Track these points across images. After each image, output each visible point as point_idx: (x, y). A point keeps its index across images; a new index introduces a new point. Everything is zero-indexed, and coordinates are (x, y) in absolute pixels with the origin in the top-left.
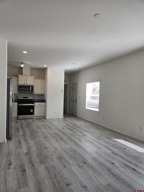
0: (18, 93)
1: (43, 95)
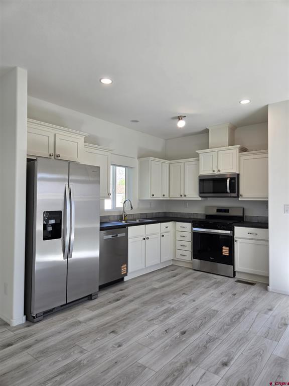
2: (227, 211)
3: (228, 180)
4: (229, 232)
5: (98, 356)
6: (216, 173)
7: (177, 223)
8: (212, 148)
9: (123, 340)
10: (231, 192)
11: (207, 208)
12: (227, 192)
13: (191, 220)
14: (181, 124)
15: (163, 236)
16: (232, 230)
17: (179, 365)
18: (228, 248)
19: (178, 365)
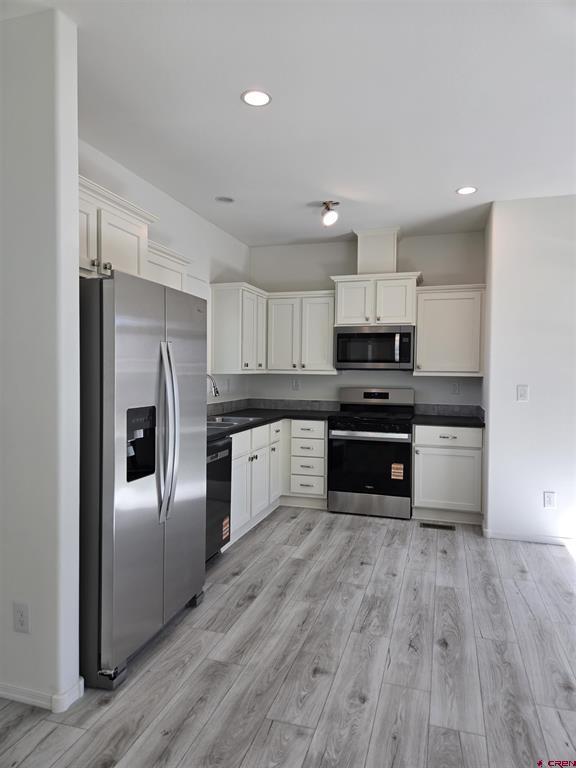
0: (335, 373)
1: (476, 383)
2: (385, 396)
3: (397, 338)
4: (405, 436)
5: (345, 733)
6: (372, 323)
7: (293, 421)
8: (361, 274)
9: (356, 683)
10: (401, 361)
11: (342, 390)
12: (393, 361)
13: (326, 416)
14: (330, 219)
15: (274, 449)
16: (409, 430)
17: (505, 711)
18: (402, 466)
19: (502, 710)
